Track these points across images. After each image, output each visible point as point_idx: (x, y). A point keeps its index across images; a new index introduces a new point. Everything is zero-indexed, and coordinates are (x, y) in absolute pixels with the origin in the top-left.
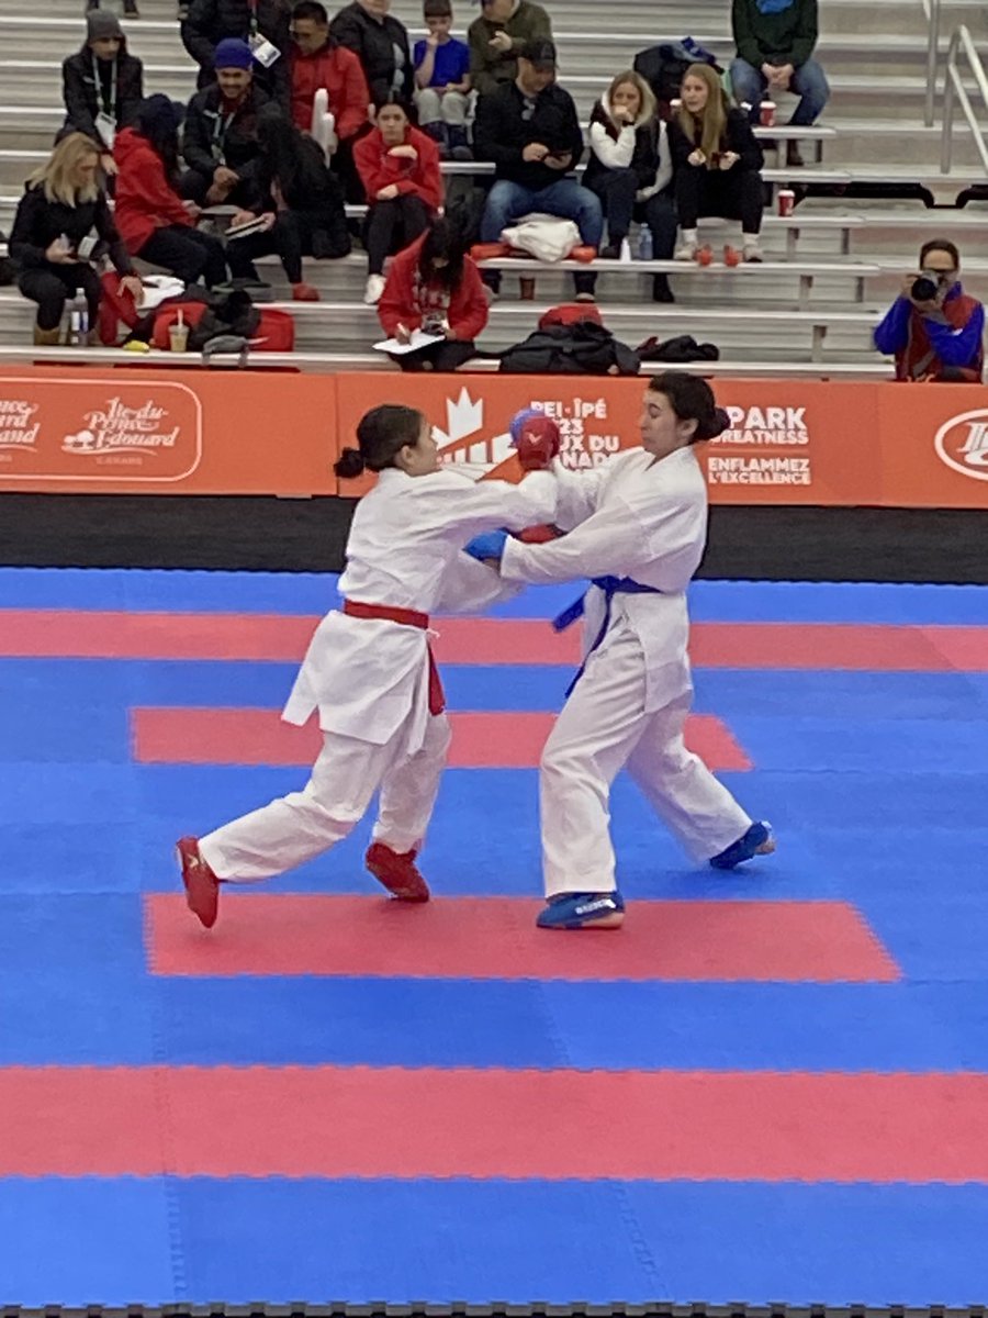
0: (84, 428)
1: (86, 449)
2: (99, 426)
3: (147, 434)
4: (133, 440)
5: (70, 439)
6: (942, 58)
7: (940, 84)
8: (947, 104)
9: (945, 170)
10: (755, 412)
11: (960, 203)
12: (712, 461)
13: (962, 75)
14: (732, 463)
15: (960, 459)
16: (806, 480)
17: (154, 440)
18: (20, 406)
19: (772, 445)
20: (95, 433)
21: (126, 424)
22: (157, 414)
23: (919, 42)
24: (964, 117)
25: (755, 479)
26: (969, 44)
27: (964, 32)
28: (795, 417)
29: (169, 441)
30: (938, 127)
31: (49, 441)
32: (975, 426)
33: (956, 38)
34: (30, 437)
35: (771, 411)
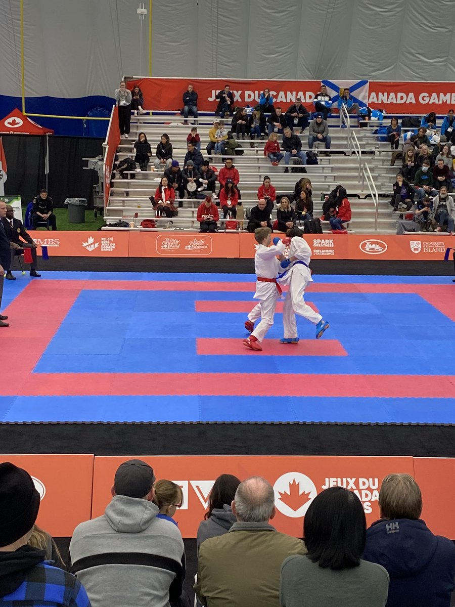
0: (189, 244)
1: (189, 249)
2: (192, 244)
3: (202, 246)
4: (199, 247)
5: (186, 247)
6: (362, 169)
7: (361, 174)
8: (362, 178)
9: (362, 191)
10: (323, 240)
11: (365, 198)
12: (314, 250)
13: (366, 172)
14: (319, 251)
15: (365, 250)
16: (333, 254)
17: (203, 247)
18: (176, 240)
19: (326, 247)
20: (191, 246)
21: (197, 244)
22: (203, 242)
23: (357, 166)
24: (366, 181)
25: (323, 254)
26: (367, 166)
27: (366, 163)
28: (331, 241)
29: (206, 247)
30: (361, 183)
31: (182, 247)
32: (368, 243)
33: (365, 165)
34: (178, 247)
35: (326, 240)
